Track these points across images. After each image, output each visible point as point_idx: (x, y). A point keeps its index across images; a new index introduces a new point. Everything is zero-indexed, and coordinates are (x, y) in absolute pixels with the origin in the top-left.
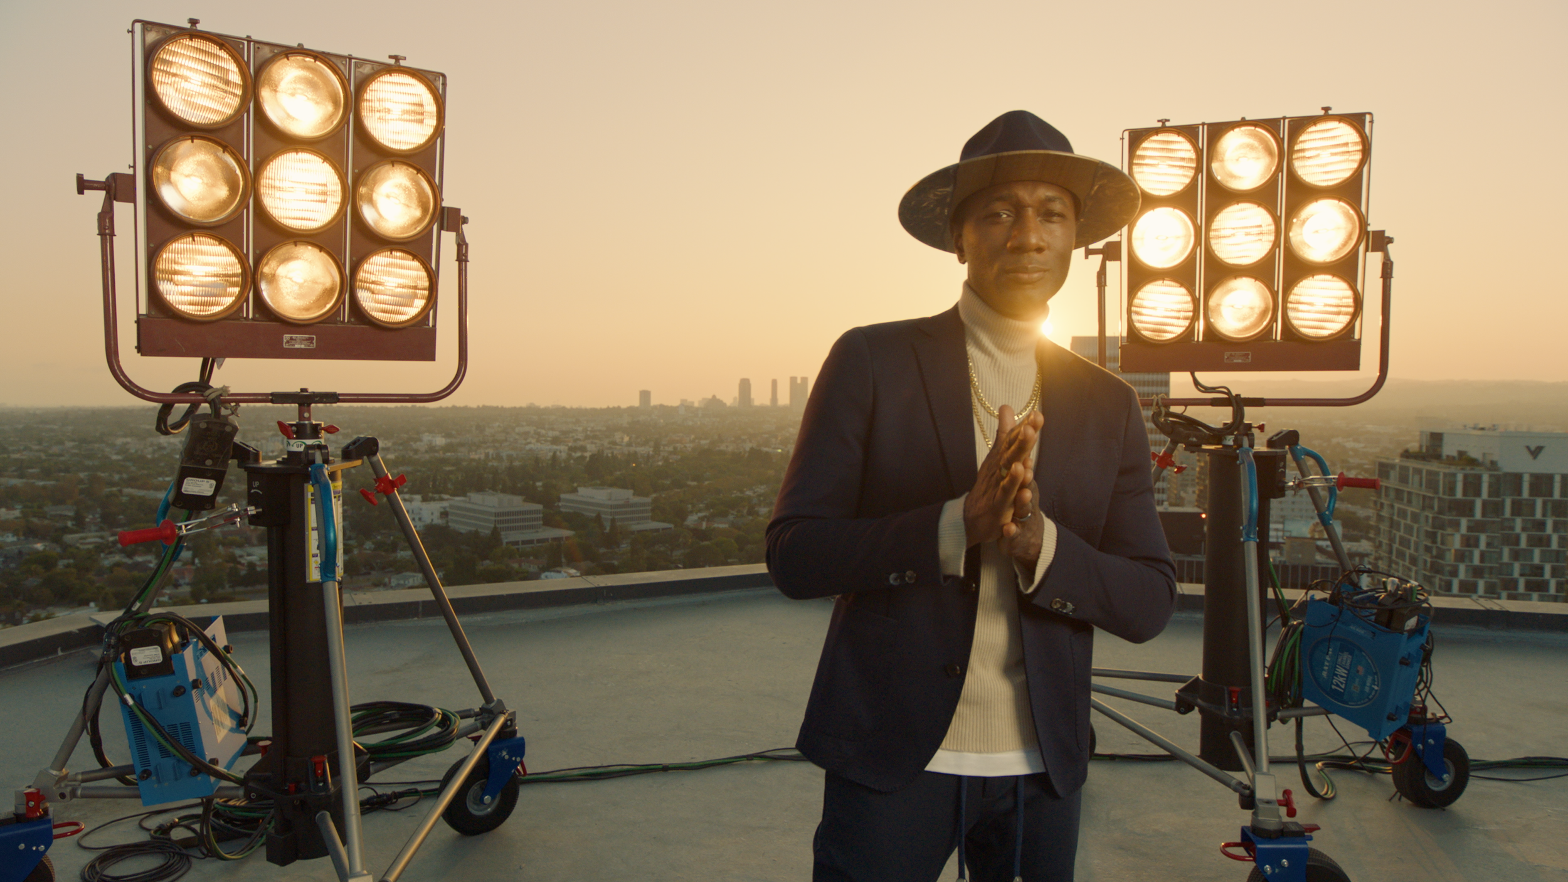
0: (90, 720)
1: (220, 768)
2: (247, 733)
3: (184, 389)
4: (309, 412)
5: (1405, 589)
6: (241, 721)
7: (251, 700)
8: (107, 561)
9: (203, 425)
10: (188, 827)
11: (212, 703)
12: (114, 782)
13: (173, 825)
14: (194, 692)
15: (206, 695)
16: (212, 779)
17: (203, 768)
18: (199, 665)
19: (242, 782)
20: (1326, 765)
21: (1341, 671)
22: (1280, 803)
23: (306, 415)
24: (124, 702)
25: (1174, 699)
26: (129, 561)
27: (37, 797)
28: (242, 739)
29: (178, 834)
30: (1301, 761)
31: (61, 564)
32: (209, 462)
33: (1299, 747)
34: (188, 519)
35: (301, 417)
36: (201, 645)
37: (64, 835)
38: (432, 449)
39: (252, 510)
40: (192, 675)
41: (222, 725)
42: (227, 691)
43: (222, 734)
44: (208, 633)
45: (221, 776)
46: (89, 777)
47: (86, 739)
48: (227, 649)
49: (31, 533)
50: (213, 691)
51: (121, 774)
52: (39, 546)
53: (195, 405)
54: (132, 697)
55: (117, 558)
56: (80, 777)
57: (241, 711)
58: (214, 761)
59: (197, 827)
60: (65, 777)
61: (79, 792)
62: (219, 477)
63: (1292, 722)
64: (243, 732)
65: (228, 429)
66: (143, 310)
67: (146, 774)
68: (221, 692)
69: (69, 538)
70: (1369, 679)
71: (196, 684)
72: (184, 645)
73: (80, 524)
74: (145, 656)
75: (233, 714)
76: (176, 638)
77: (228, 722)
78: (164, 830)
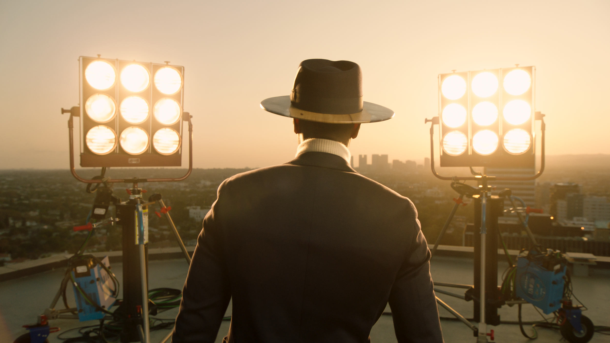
0: (63, 292)
1: (106, 309)
2: (116, 297)
3: (96, 178)
4: (137, 185)
5: (554, 254)
6: (114, 293)
7: (117, 286)
8: (73, 234)
9: (101, 191)
10: (96, 333)
11: (104, 286)
12: (70, 314)
13: (91, 332)
14: (97, 283)
15: (102, 283)
16: (103, 313)
17: (100, 309)
18: (99, 273)
19: (113, 314)
20: (536, 326)
21: (531, 286)
22: (488, 335)
23: (136, 186)
24: (74, 285)
25: (464, 295)
26: (81, 234)
27: (45, 318)
28: (114, 300)
29: (92, 335)
30: (520, 323)
31: (54, 234)
32: (103, 203)
33: (520, 317)
34: (96, 222)
35: (134, 187)
36: (100, 266)
37: (53, 332)
38: (205, 187)
39: (117, 220)
40: (97, 276)
41: (107, 294)
42: (108, 283)
43: (107, 297)
44: (103, 262)
45: (106, 312)
46: (62, 311)
47: (61, 298)
48: (109, 268)
49: (43, 221)
50: (104, 282)
51: (73, 311)
52: (46, 227)
53: (98, 184)
54: (77, 283)
55: (76, 232)
56: (59, 312)
57: (113, 289)
58: (104, 307)
59: (98, 332)
60: (54, 312)
61: (59, 316)
62: (106, 208)
63: (516, 306)
64: (114, 297)
65: (110, 192)
66: (82, 151)
67: (81, 311)
68: (107, 283)
69: (58, 224)
70: (541, 289)
71: (98, 279)
72: (94, 266)
73: (62, 218)
74: (81, 269)
75: (111, 291)
76: (92, 263)
77: (109, 293)
78: (87, 333)
